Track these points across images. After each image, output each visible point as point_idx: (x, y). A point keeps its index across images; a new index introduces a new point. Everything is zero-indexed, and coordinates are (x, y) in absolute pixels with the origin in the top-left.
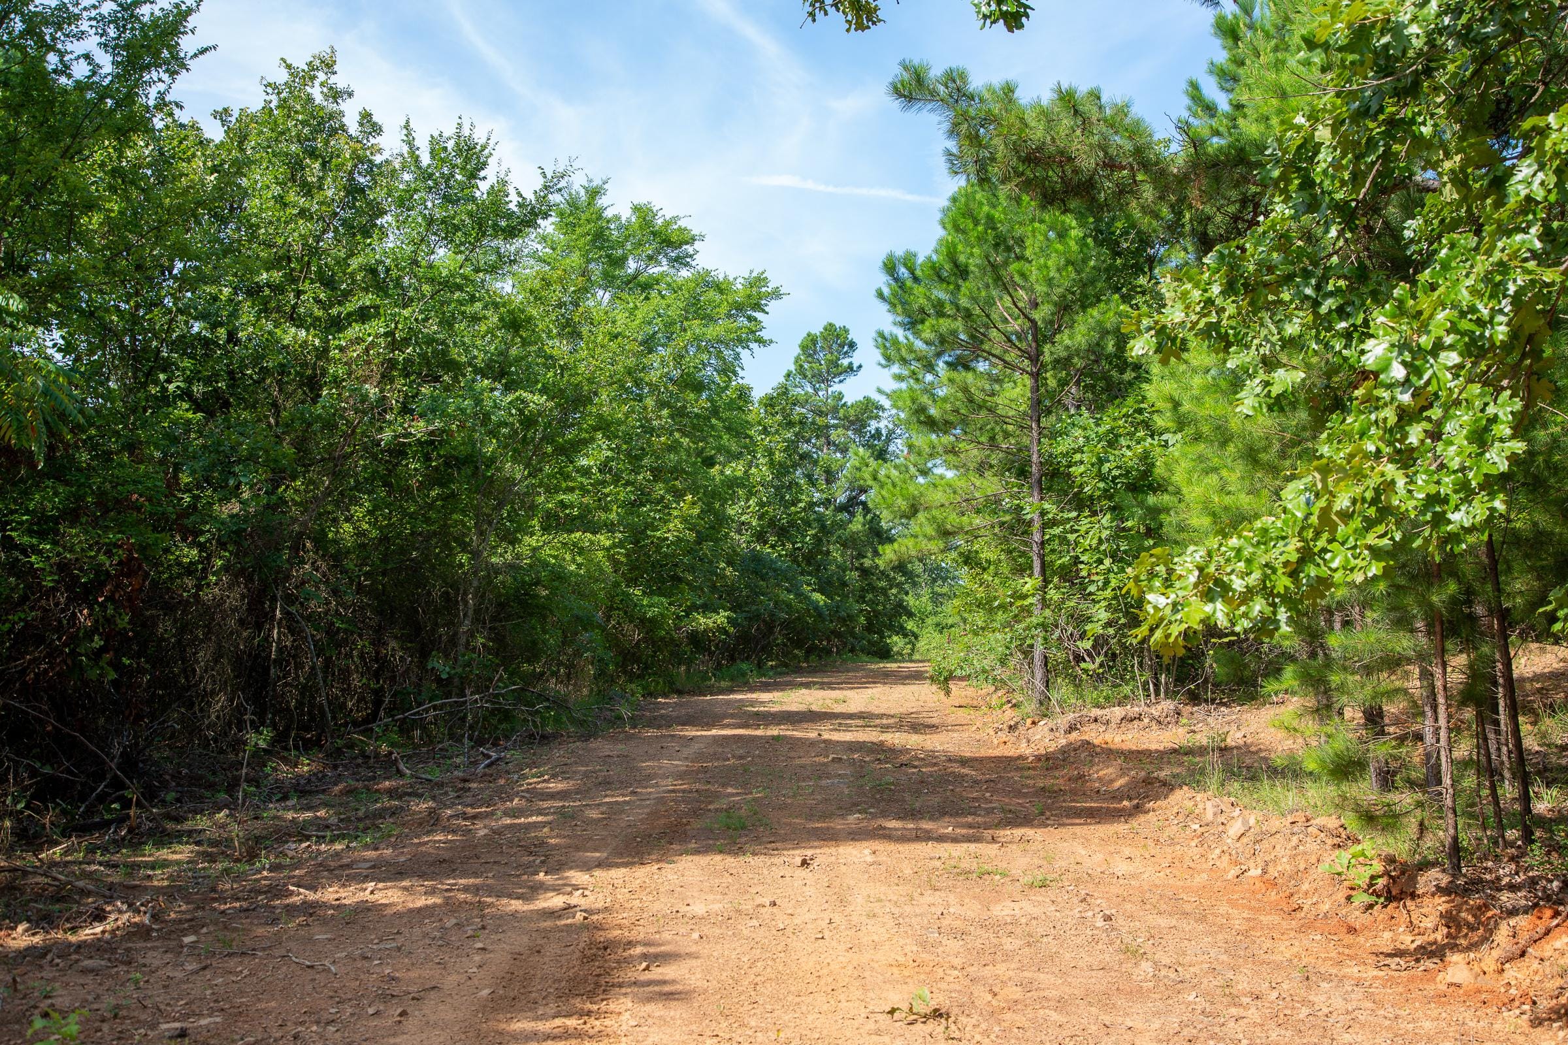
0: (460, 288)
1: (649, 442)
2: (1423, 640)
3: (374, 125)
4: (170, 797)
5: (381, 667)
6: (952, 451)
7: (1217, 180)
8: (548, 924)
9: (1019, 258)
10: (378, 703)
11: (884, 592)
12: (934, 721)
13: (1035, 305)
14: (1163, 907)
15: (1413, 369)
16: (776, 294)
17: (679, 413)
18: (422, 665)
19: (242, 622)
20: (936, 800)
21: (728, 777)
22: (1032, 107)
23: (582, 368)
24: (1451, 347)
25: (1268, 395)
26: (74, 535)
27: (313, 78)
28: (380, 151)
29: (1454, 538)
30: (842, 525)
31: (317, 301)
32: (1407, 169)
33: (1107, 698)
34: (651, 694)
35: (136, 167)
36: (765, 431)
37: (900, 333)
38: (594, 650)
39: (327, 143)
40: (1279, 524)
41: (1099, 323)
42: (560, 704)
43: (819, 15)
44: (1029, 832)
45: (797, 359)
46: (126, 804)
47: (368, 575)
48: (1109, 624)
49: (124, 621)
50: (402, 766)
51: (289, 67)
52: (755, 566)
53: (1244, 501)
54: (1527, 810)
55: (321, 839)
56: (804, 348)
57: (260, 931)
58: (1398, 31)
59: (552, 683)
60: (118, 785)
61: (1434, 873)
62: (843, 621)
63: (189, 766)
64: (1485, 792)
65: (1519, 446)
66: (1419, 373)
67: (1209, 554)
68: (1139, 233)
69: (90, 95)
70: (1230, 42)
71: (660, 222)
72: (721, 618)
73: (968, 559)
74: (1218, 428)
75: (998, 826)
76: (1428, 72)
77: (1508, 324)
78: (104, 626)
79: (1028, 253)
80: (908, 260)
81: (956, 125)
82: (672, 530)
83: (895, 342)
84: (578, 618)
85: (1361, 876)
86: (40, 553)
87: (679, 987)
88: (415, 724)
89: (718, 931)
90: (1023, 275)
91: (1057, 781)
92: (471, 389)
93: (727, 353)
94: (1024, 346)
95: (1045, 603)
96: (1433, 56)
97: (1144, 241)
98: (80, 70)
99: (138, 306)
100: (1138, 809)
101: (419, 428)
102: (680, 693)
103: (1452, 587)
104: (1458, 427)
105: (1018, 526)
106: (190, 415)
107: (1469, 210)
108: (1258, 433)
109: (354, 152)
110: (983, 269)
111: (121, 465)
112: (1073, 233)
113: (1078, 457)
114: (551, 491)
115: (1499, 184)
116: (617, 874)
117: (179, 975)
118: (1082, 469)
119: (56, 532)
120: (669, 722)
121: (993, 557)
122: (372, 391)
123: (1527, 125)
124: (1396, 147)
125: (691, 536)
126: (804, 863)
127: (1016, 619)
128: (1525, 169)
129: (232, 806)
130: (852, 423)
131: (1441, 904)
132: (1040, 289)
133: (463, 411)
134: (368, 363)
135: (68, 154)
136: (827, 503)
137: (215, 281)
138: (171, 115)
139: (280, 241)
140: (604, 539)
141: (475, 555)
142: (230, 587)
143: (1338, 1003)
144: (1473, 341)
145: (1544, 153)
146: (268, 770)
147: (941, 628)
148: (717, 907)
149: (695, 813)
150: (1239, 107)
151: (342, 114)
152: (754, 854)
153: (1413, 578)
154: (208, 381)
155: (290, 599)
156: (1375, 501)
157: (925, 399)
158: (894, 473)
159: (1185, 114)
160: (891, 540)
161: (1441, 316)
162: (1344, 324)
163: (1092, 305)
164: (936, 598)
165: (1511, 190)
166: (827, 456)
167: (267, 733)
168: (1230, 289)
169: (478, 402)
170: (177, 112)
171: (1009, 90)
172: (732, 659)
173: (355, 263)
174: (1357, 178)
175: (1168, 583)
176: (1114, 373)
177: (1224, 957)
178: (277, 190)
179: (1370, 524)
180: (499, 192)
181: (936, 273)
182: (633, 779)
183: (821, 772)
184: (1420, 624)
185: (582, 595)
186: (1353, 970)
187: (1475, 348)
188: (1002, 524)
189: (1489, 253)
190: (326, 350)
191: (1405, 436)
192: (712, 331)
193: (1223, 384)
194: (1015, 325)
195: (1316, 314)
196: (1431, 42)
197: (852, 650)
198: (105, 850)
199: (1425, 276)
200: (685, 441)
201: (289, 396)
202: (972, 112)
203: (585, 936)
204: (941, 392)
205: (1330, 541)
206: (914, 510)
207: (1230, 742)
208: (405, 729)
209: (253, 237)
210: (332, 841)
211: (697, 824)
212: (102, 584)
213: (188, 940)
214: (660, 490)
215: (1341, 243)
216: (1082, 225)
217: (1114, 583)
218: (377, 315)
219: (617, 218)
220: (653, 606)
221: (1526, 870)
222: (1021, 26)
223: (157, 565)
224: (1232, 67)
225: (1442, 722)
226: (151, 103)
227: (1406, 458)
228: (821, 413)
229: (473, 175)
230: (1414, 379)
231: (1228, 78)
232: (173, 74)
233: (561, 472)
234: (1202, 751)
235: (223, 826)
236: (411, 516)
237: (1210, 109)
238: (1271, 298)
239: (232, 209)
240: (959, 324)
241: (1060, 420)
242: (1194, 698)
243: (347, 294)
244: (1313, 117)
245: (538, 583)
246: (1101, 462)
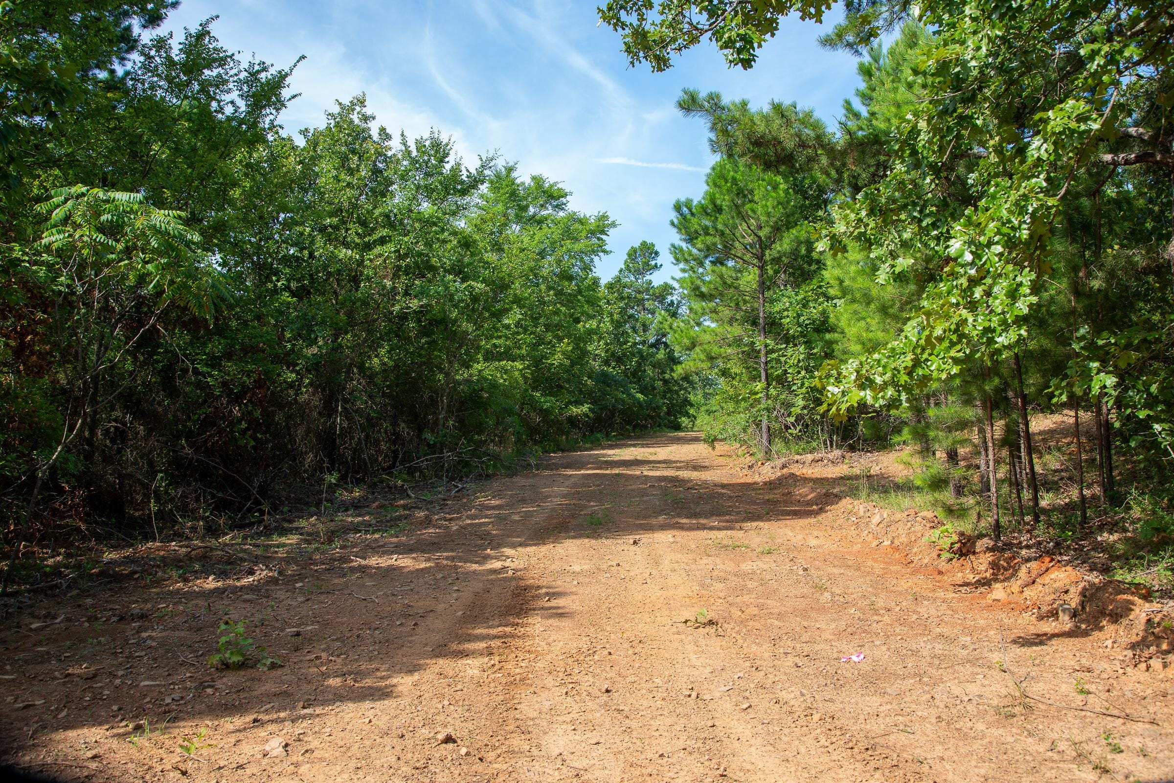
0: (435, 224)
1: (543, 310)
2: (980, 412)
3: (387, 135)
4: (286, 509)
5: (396, 438)
6: (714, 311)
7: (863, 152)
8: (493, 577)
9: (751, 201)
10: (395, 458)
11: (677, 392)
12: (706, 464)
13: (760, 228)
14: (836, 563)
15: (977, 255)
16: (614, 225)
17: (559, 293)
18: (419, 436)
19: (320, 414)
20: (708, 507)
21: (591, 497)
22: (758, 114)
23: (504, 268)
24: (997, 243)
25: (893, 273)
26: (230, 366)
27: (353, 110)
28: (390, 149)
29: (998, 352)
30: (653, 355)
31: (357, 234)
32: (970, 144)
33: (803, 449)
34: (547, 452)
35: (258, 163)
36: (608, 303)
37: (684, 245)
38: (514, 427)
39: (361, 145)
40: (901, 345)
41: (797, 237)
42: (496, 457)
43: (636, 63)
44: (761, 524)
45: (626, 262)
46: (262, 513)
47: (388, 387)
48: (804, 408)
49: (258, 413)
50: (409, 492)
51: (340, 104)
52: (604, 379)
53: (880, 335)
54: (1037, 504)
55: (367, 532)
56: (629, 255)
57: (336, 581)
58: (964, 64)
59: (491, 446)
60: (257, 503)
61: (986, 540)
62: (654, 409)
63: (295, 493)
64: (1014, 496)
65: (1034, 299)
66: (979, 257)
67: (861, 364)
68: (818, 186)
69: (234, 123)
70: (867, 78)
71: (547, 185)
72: (585, 408)
73: (724, 373)
74: (865, 295)
75: (743, 521)
76: (980, 89)
77: (1029, 229)
78: (247, 416)
79: (756, 198)
80: (688, 204)
81: (714, 124)
82: (557, 359)
83: (681, 250)
84: (505, 410)
85: (946, 543)
86: (212, 376)
87: (567, 610)
88: (416, 469)
89: (587, 580)
90: (753, 211)
91: (776, 495)
92: (443, 280)
93: (586, 258)
94: (754, 251)
95: (768, 397)
96: (983, 81)
97: (821, 190)
98: (229, 110)
99: (261, 240)
100: (821, 511)
101: (414, 304)
102: (563, 451)
103: (997, 381)
104: (1000, 289)
105: (752, 353)
106: (289, 299)
107: (1004, 168)
108: (887, 297)
109: (376, 149)
110: (729, 207)
111: (254, 327)
112: (781, 186)
113: (786, 313)
114: (489, 338)
115: (1021, 151)
116: (531, 550)
117: (294, 603)
118: (788, 320)
119: (220, 365)
120: (557, 467)
121: (738, 371)
122: (388, 283)
123: (1037, 117)
124: (963, 132)
125: (567, 362)
126: (635, 543)
127: (752, 406)
128: (1037, 142)
129: (318, 514)
130: (657, 297)
131: (989, 557)
132: (763, 218)
133: (438, 293)
134: (386, 268)
135: (222, 156)
136: (644, 343)
137: (302, 224)
138: (277, 133)
139: (337, 201)
140: (519, 365)
141: (447, 375)
142: (314, 395)
143: (933, 612)
144: (1010, 239)
145: (1046, 133)
146: (337, 495)
147: (709, 412)
148: (586, 567)
149: (573, 516)
150: (873, 114)
151: (369, 129)
152: (607, 538)
153: (975, 377)
154: (299, 280)
155: (346, 401)
156: (956, 331)
157: (698, 282)
158: (682, 324)
159: (844, 119)
160: (680, 363)
161: (992, 225)
162: (935, 232)
163: (792, 227)
164: (706, 396)
165: (1029, 154)
166: (642, 316)
167: (336, 475)
168: (871, 212)
169: (447, 288)
170: (280, 131)
171: (744, 104)
172: (592, 431)
173: (377, 212)
174: (942, 149)
175: (838, 380)
176: (805, 266)
177: (870, 589)
178: (334, 173)
179: (952, 344)
180: (456, 169)
181: (704, 210)
182: (538, 498)
183: (643, 493)
184: (978, 403)
185: (507, 397)
186: (941, 594)
187: (1011, 243)
188: (743, 352)
189: (1017, 189)
190: (363, 261)
191: (973, 293)
192: (578, 247)
193: (867, 270)
194: (749, 240)
195: (920, 226)
196: (981, 72)
197: (659, 426)
198: (252, 538)
199: (982, 203)
200: (563, 309)
201: (343, 287)
202: (724, 117)
203: (514, 583)
204: (707, 279)
205: (930, 355)
206: (693, 345)
207: (872, 472)
208: (411, 472)
209: (322, 199)
210: (373, 533)
211: (574, 522)
212: (246, 393)
213: (298, 585)
214: (549, 337)
215: (933, 186)
216: (786, 182)
217: (807, 385)
218: (390, 241)
219: (523, 183)
220: (547, 402)
221: (1035, 537)
222: (751, 67)
223: (274, 382)
224: (869, 92)
225: (991, 457)
226: (267, 126)
227: (972, 306)
228: (639, 292)
229: (441, 161)
230: (977, 261)
231: (866, 98)
232: (278, 110)
233: (494, 327)
234: (857, 477)
235: (314, 525)
236: (411, 353)
237: (857, 116)
238: (895, 218)
239: (310, 184)
240: (717, 239)
241: (775, 293)
242: (852, 449)
243: (373, 230)
244: (916, 114)
245: (482, 390)
246: (799, 316)
